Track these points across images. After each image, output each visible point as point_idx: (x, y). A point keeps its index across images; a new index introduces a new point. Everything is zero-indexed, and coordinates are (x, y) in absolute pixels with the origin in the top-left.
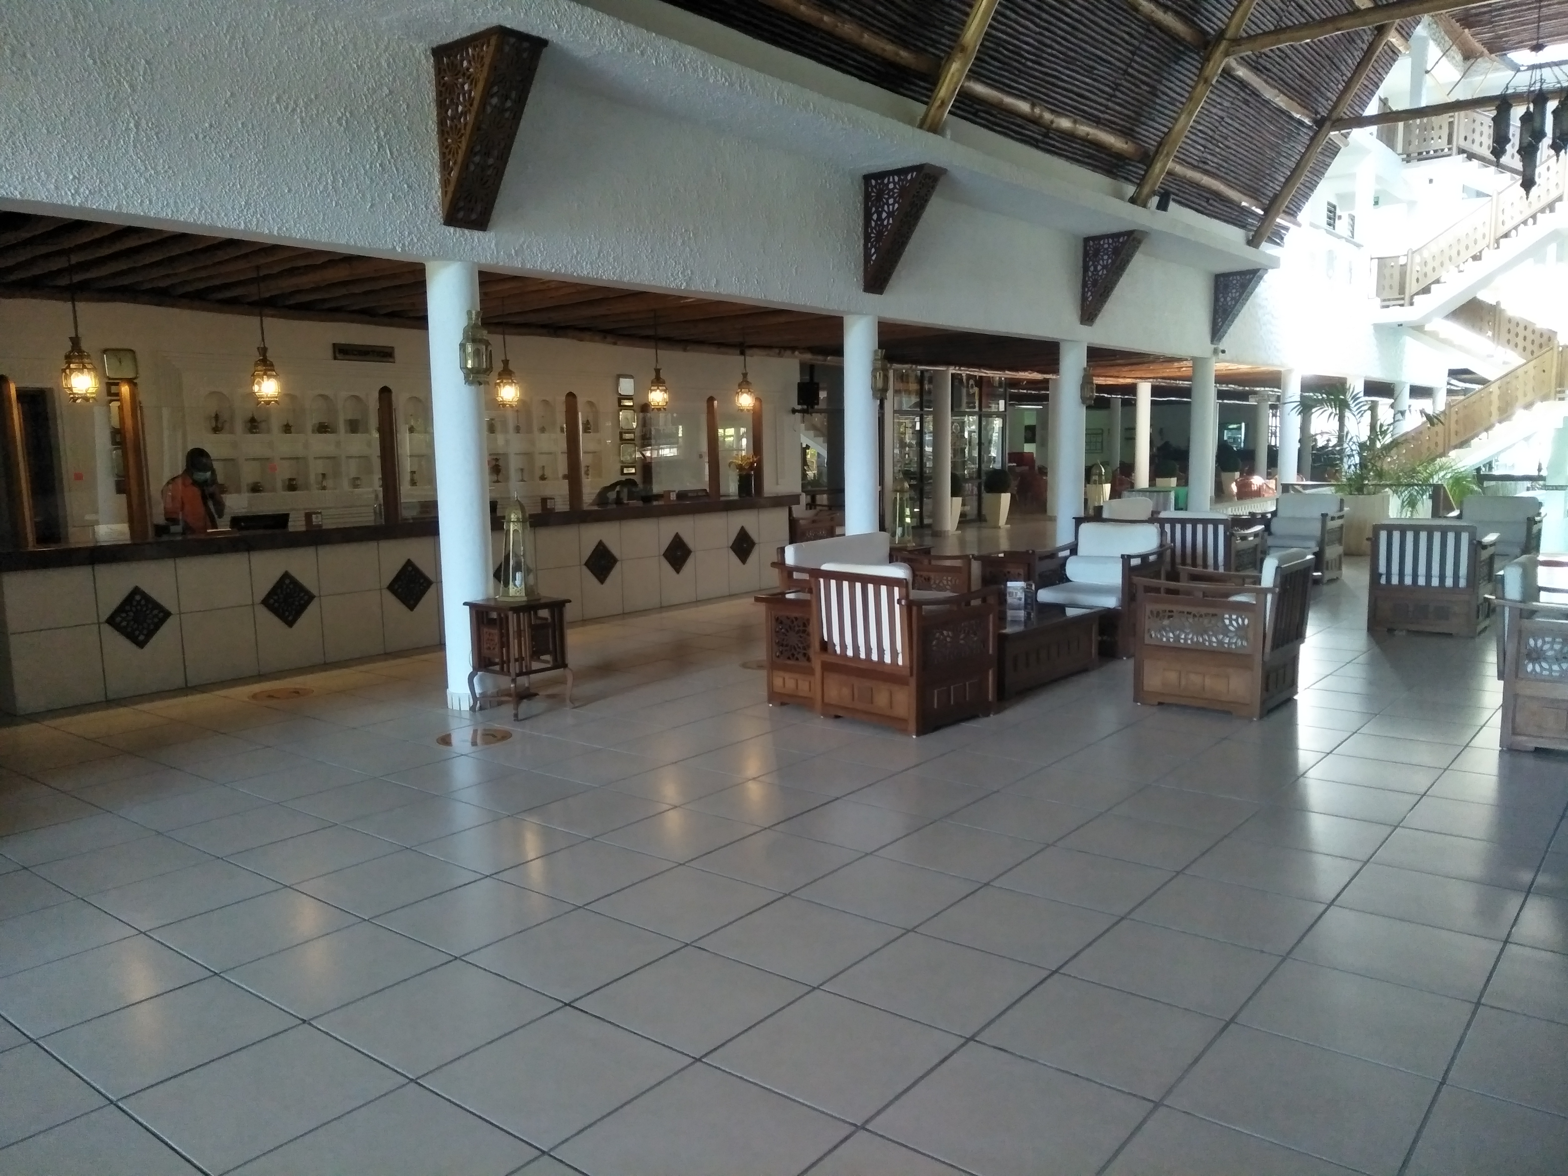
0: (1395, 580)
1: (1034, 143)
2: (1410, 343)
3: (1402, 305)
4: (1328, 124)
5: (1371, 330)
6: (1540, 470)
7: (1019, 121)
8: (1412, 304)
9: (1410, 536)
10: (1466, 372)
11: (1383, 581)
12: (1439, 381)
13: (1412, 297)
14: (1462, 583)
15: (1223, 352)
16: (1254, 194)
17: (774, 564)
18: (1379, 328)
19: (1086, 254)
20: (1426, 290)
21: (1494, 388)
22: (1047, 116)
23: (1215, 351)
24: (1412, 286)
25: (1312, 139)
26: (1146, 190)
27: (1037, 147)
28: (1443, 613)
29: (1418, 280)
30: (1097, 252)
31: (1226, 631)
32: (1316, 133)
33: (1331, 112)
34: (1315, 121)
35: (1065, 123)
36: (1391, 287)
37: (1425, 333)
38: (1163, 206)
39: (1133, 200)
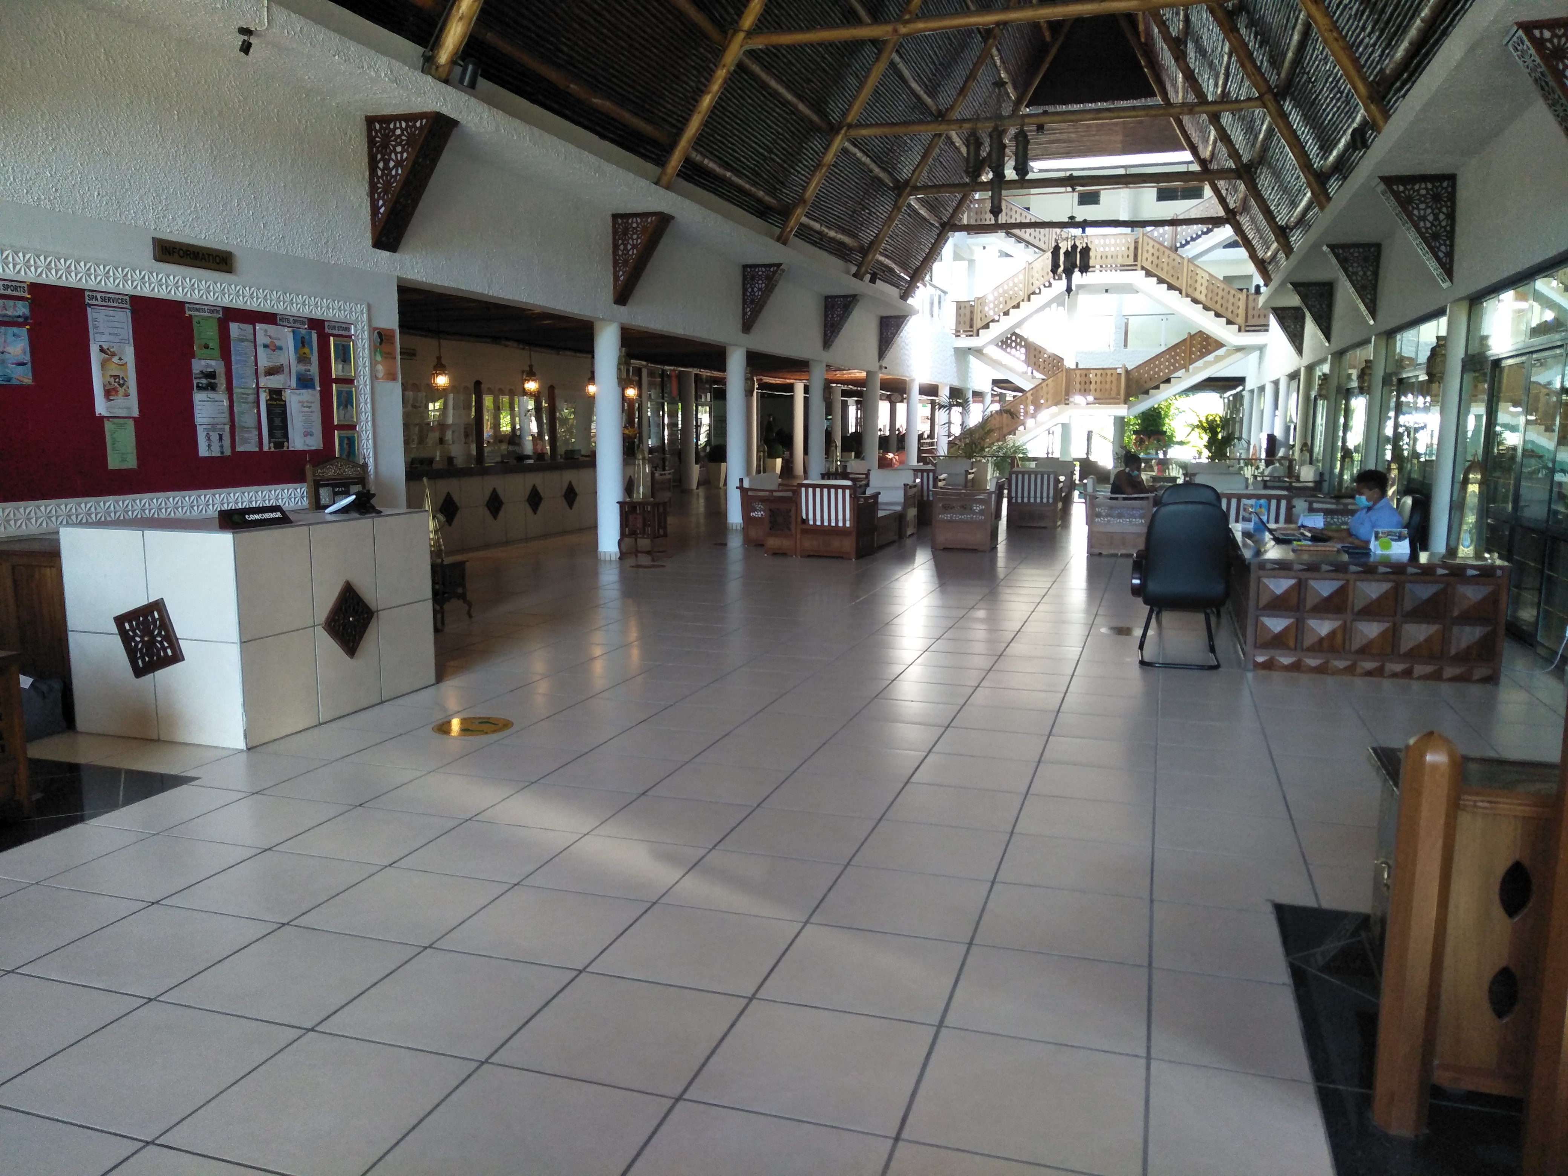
0: (1019, 500)
1: (814, 244)
2: (973, 360)
3: (971, 336)
4: (947, 227)
5: (952, 352)
6: (1048, 453)
7: (812, 233)
8: (978, 335)
9: (1026, 476)
10: (1007, 381)
11: (1014, 501)
12: (985, 387)
13: (978, 331)
14: (1051, 501)
15: (886, 368)
16: (904, 267)
17: (737, 488)
18: (957, 350)
19: (826, 307)
20: (987, 326)
21: (1029, 394)
22: (826, 230)
23: (881, 367)
24: (978, 324)
25: (939, 235)
26: (863, 270)
27: (816, 246)
28: (1042, 517)
29: (981, 319)
30: (833, 307)
31: (974, 513)
32: (941, 232)
33: (950, 219)
34: (941, 225)
35: (832, 234)
36: (965, 323)
37: (983, 354)
38: (873, 281)
39: (855, 275)
